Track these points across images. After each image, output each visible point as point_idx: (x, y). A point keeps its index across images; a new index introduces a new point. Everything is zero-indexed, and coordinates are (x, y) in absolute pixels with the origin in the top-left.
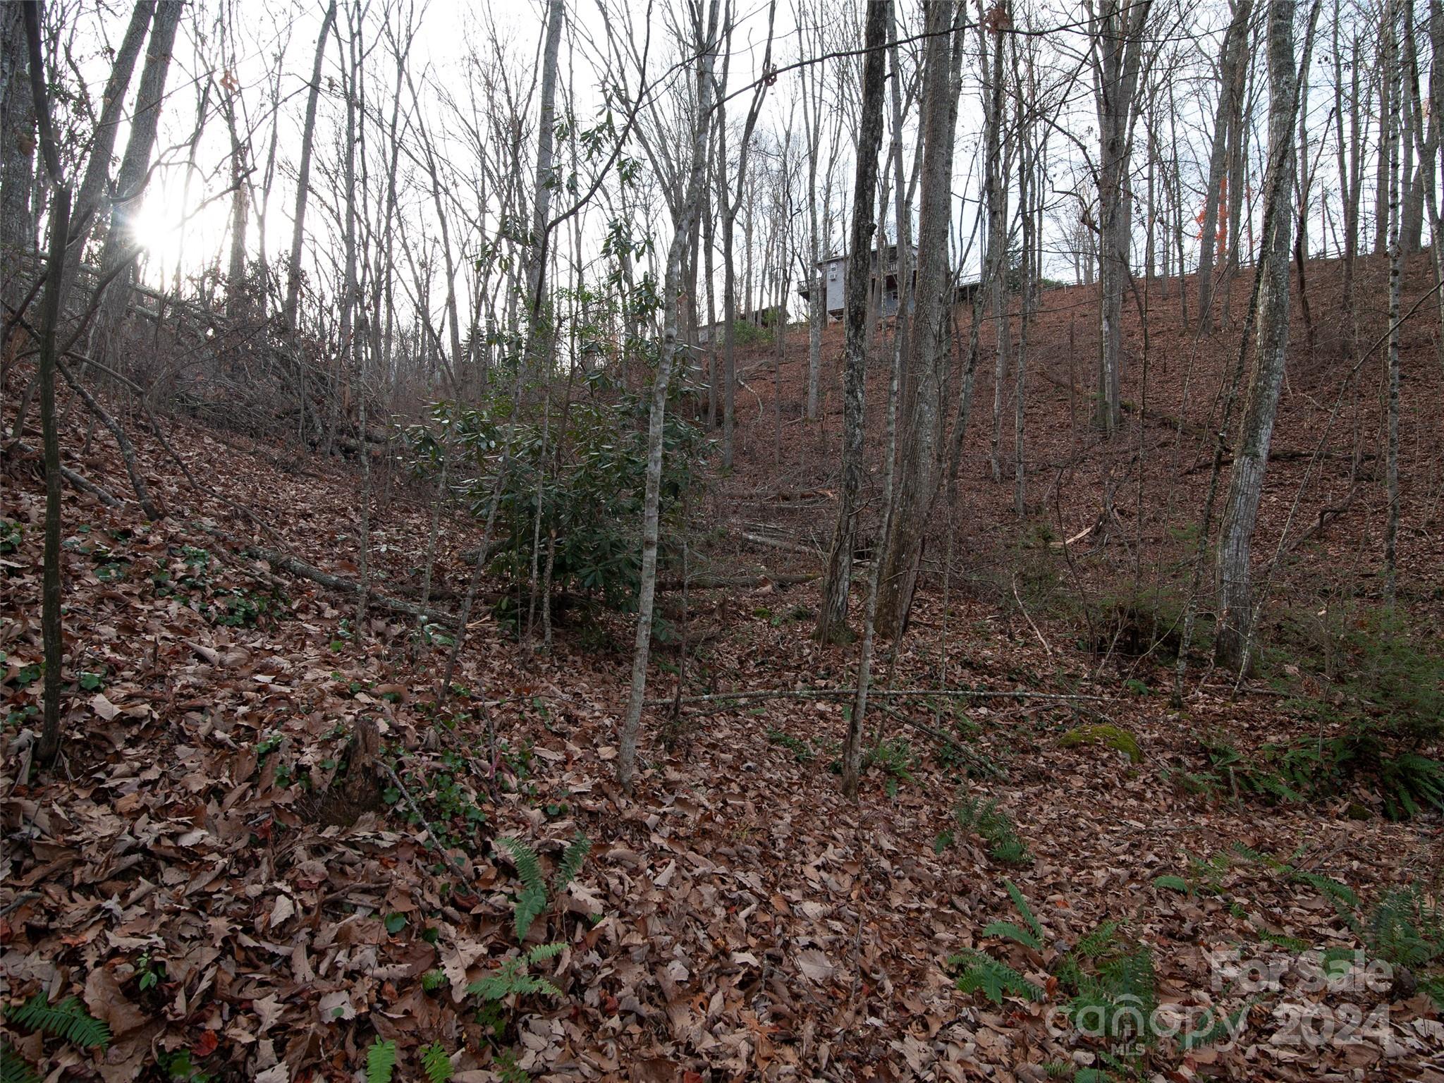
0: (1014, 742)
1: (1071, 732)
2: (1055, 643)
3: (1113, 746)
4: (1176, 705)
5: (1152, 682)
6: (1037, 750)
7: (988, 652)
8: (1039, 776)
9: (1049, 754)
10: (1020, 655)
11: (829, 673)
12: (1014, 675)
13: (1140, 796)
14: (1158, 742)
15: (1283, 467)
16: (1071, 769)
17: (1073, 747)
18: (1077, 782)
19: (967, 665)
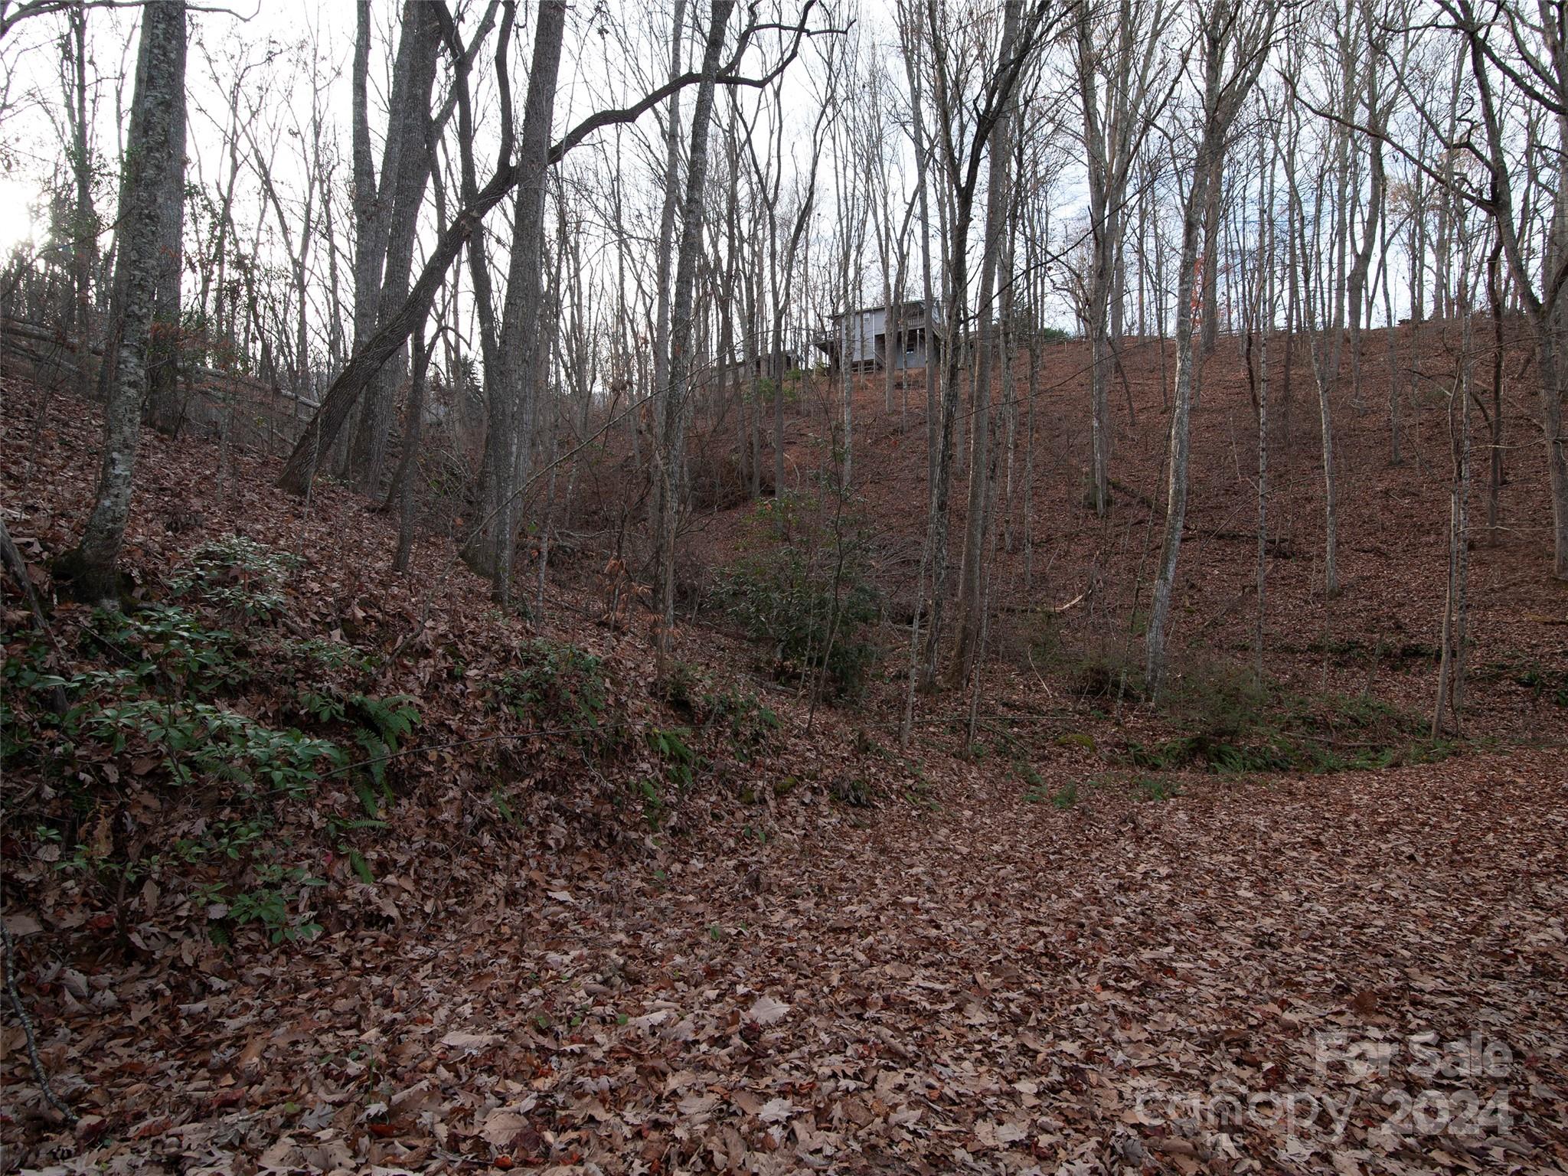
0: (1033, 744)
1: (1061, 738)
2: (1054, 689)
3: (1081, 744)
4: (1118, 724)
5: (1107, 712)
6: (1044, 748)
7: (1015, 697)
8: (1045, 758)
9: (1051, 748)
10: (1034, 698)
11: (931, 712)
12: (1031, 709)
13: (1092, 766)
14: (1105, 742)
15: (1226, 545)
16: (1061, 755)
17: (1062, 745)
18: (1062, 760)
19: (1005, 705)
